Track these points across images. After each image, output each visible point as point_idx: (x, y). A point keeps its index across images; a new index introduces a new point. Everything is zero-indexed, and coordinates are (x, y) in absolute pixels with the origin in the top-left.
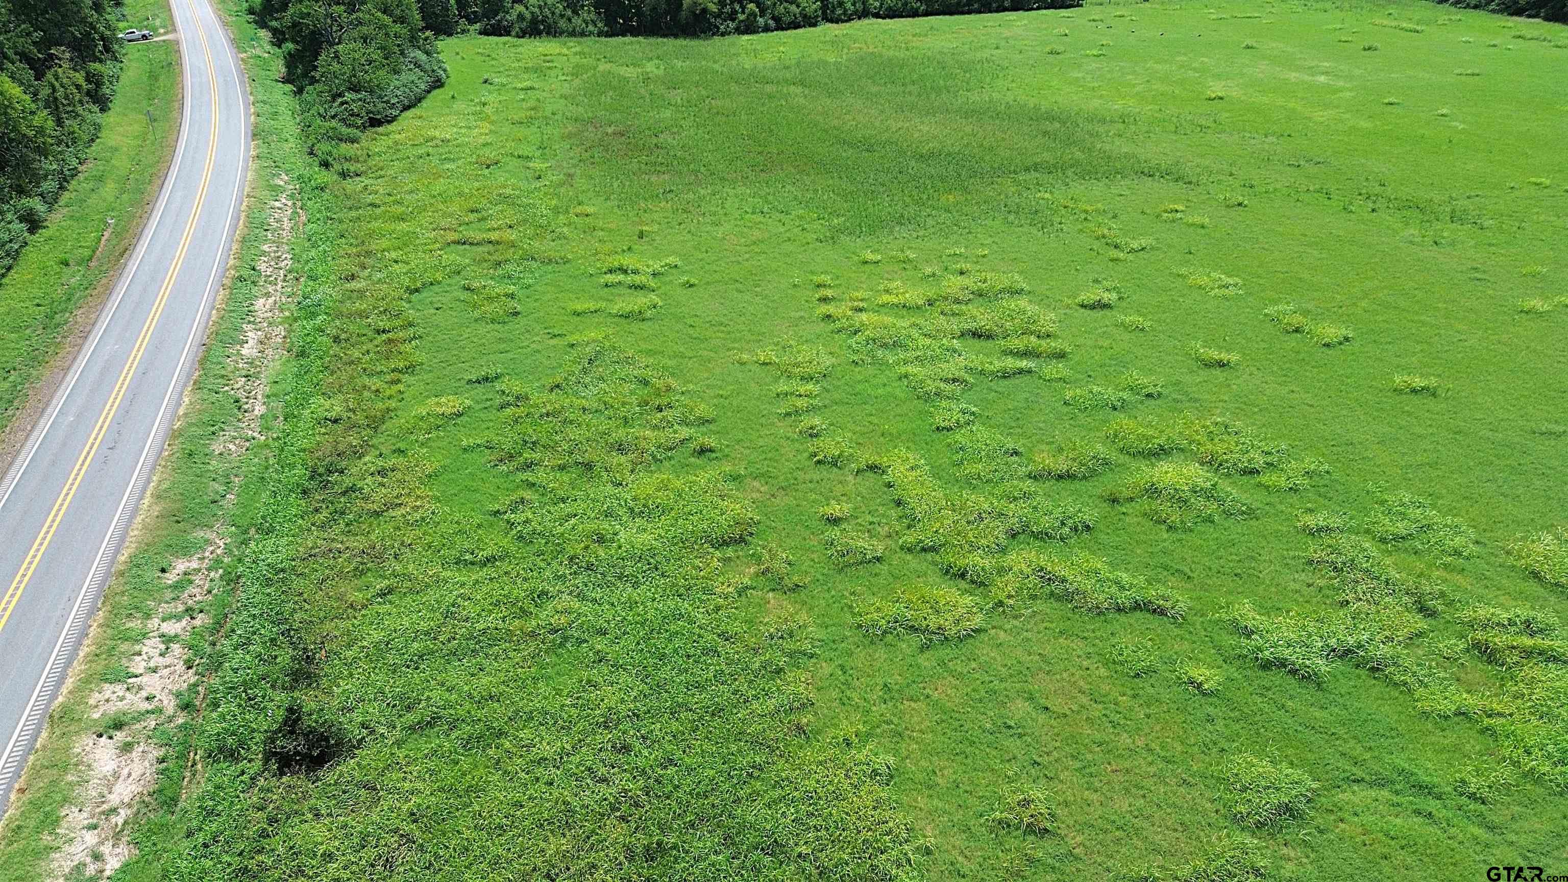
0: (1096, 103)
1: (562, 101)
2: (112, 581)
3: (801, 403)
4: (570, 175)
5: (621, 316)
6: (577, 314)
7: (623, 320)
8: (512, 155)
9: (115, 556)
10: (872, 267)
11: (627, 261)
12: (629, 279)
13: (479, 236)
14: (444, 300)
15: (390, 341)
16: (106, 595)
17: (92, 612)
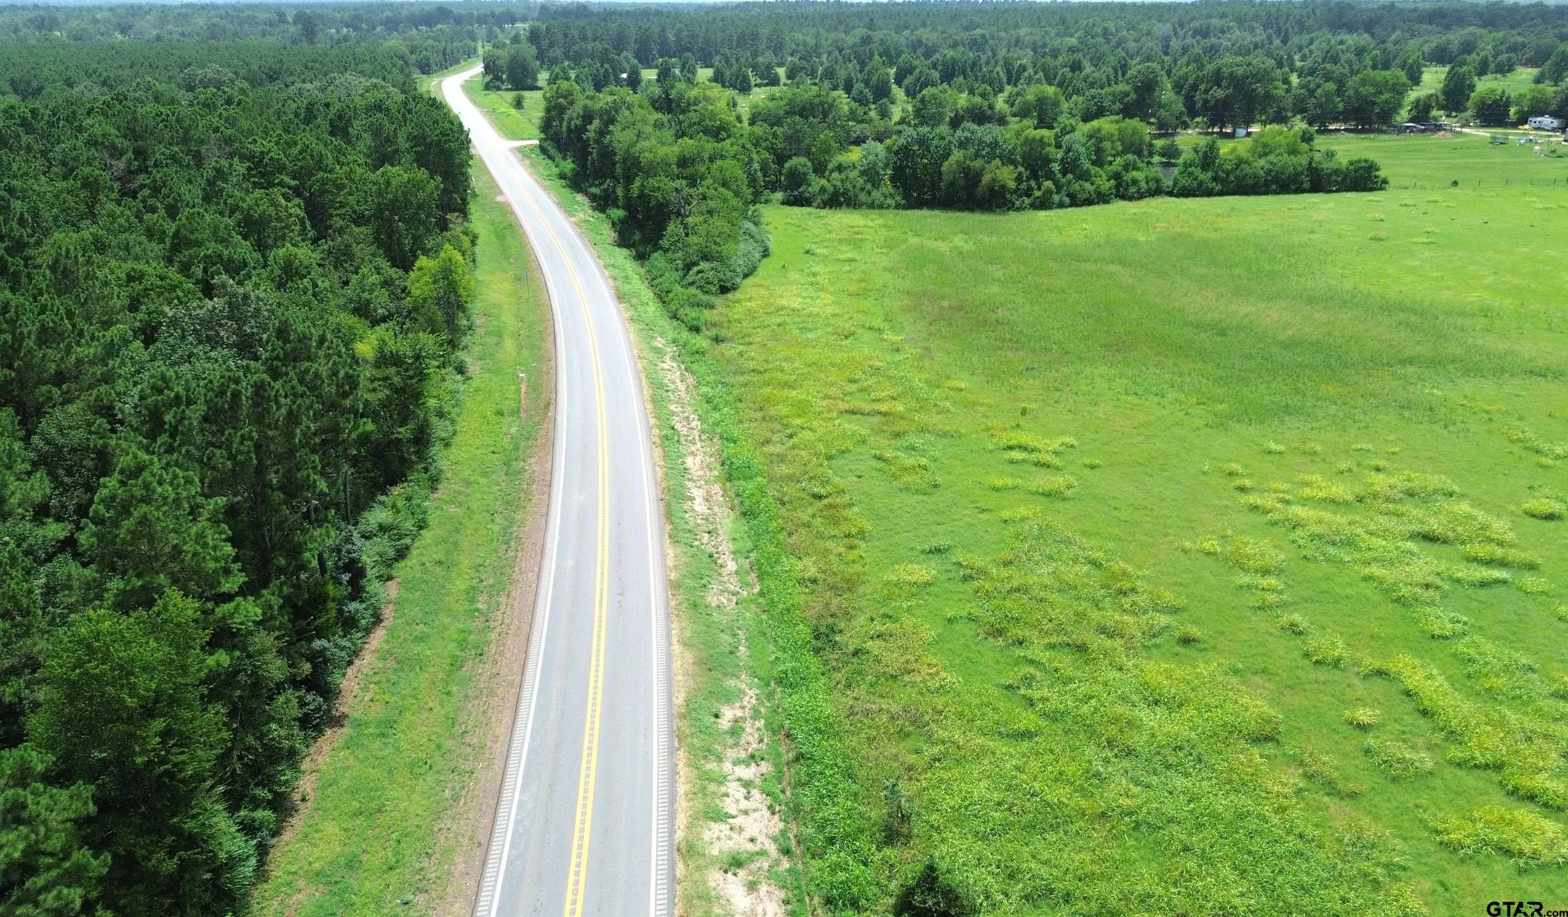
0: (1446, 295)
1: (887, 273)
2: (677, 723)
3: (1271, 598)
4: (927, 349)
5: (1043, 494)
6: (996, 489)
7: (1044, 499)
8: (863, 326)
9: (670, 700)
10: (1277, 457)
11: (1024, 438)
12: (1033, 457)
13: (867, 407)
14: (862, 468)
15: (830, 506)
16: (678, 737)
17: (672, 751)
